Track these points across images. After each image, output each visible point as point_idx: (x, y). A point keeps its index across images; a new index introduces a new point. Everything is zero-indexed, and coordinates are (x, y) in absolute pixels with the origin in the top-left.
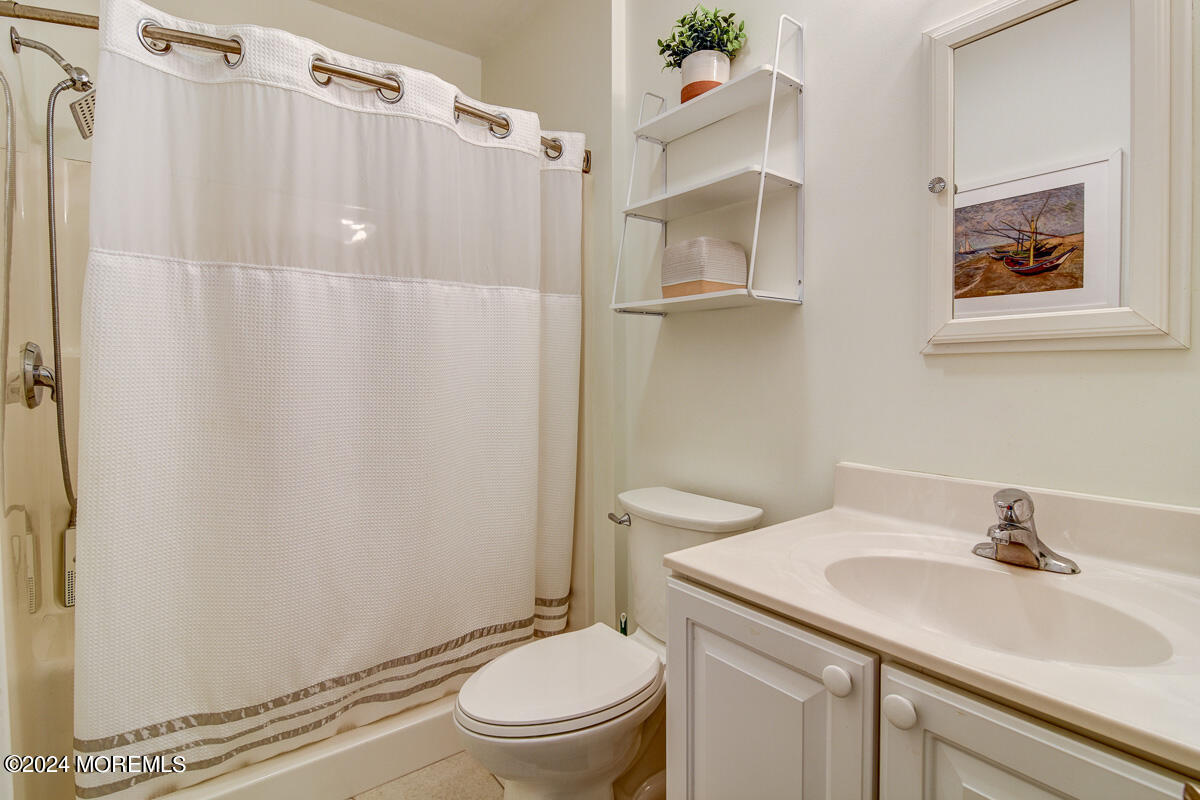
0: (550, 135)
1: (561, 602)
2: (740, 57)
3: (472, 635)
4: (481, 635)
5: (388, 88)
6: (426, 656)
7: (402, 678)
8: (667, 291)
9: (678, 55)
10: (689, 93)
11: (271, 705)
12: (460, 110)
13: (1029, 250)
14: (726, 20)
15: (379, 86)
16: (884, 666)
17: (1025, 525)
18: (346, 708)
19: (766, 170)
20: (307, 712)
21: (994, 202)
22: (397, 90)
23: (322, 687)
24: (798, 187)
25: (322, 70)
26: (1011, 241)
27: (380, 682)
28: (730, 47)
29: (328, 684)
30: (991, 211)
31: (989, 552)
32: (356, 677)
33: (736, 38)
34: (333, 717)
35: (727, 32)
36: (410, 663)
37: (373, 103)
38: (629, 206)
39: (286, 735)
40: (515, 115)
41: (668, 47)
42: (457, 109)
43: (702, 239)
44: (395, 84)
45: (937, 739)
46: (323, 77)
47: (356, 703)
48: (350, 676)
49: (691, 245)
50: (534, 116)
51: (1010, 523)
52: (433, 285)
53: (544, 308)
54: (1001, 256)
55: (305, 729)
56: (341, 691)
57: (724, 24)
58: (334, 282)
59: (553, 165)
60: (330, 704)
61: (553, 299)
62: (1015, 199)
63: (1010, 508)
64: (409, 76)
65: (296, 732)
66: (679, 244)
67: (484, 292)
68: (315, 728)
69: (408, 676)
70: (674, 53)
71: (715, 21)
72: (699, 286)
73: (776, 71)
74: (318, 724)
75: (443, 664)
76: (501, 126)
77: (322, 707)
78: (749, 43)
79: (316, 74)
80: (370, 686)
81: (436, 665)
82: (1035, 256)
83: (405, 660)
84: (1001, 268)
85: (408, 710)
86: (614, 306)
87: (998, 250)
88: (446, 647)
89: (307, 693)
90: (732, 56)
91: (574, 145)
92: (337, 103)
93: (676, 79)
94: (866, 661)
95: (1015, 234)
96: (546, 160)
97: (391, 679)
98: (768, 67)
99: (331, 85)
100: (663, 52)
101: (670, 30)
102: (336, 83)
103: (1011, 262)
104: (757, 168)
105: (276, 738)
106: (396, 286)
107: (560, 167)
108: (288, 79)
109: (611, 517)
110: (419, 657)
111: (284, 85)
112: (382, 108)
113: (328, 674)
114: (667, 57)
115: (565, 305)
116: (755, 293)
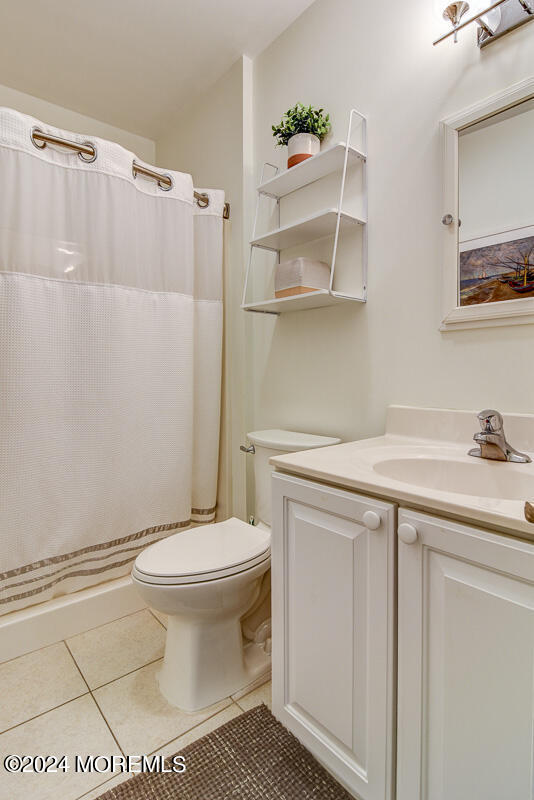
0: (200, 191)
1: (210, 511)
2: (327, 139)
3: (148, 531)
4: (154, 532)
5: (87, 152)
6: (115, 545)
7: (98, 559)
8: (278, 294)
9: (286, 136)
10: (293, 161)
11: (5, 576)
12: (137, 170)
13: (523, 276)
14: (317, 114)
15: (80, 151)
16: (399, 509)
17: (497, 432)
18: (59, 580)
19: (341, 212)
20: (31, 581)
21: (501, 244)
22: (92, 154)
23: (42, 564)
24: (363, 224)
25: (41, 139)
26: (512, 270)
27: (83, 562)
28: (319, 131)
29: (46, 562)
30: (499, 250)
31: (478, 453)
32: (66, 557)
33: (324, 125)
34: (50, 585)
35: (317, 121)
36: (104, 548)
37: (76, 163)
38: (254, 238)
39: (17, 597)
40: (175, 175)
41: (279, 131)
42: (134, 169)
43: (300, 259)
44: (91, 150)
45: (430, 549)
46: (40, 143)
47: (66, 576)
48: (62, 557)
49: (295, 262)
50: (189, 176)
51: (489, 431)
52: (119, 290)
53: (196, 310)
54: (506, 279)
55: (30, 594)
56: (55, 567)
57: (316, 116)
58: (48, 284)
59: (203, 212)
60: (48, 576)
61: (204, 304)
62: (515, 242)
63: (488, 421)
64: (101, 144)
65: (23, 596)
66: (287, 263)
67: (155, 296)
68: (37, 593)
69: (103, 558)
70: (283, 135)
71: (310, 114)
72: (299, 290)
73: (348, 146)
74: (39, 590)
75: (127, 550)
76: (165, 182)
77: (42, 578)
78: (333, 130)
79: (36, 140)
80: (76, 564)
81: (122, 551)
82: (528, 280)
83: (100, 547)
84: (506, 288)
85: (103, 583)
86: (244, 306)
87: (505, 276)
88: (129, 538)
89: (31, 568)
90: (321, 137)
91: (218, 200)
92: (51, 162)
93: (284, 153)
94: (390, 507)
95: (515, 266)
96: (199, 208)
97: (90, 560)
98: (342, 144)
99: (46, 149)
100: (275, 134)
101: (281, 119)
102: (51, 148)
103: (513, 284)
104: (335, 210)
105: (9, 600)
106: (93, 289)
107: (208, 213)
108: (16, 143)
109: (242, 448)
110: (110, 545)
111: (13, 147)
112: (82, 166)
113: (46, 555)
114: (278, 138)
115: (211, 308)
116: (334, 293)
